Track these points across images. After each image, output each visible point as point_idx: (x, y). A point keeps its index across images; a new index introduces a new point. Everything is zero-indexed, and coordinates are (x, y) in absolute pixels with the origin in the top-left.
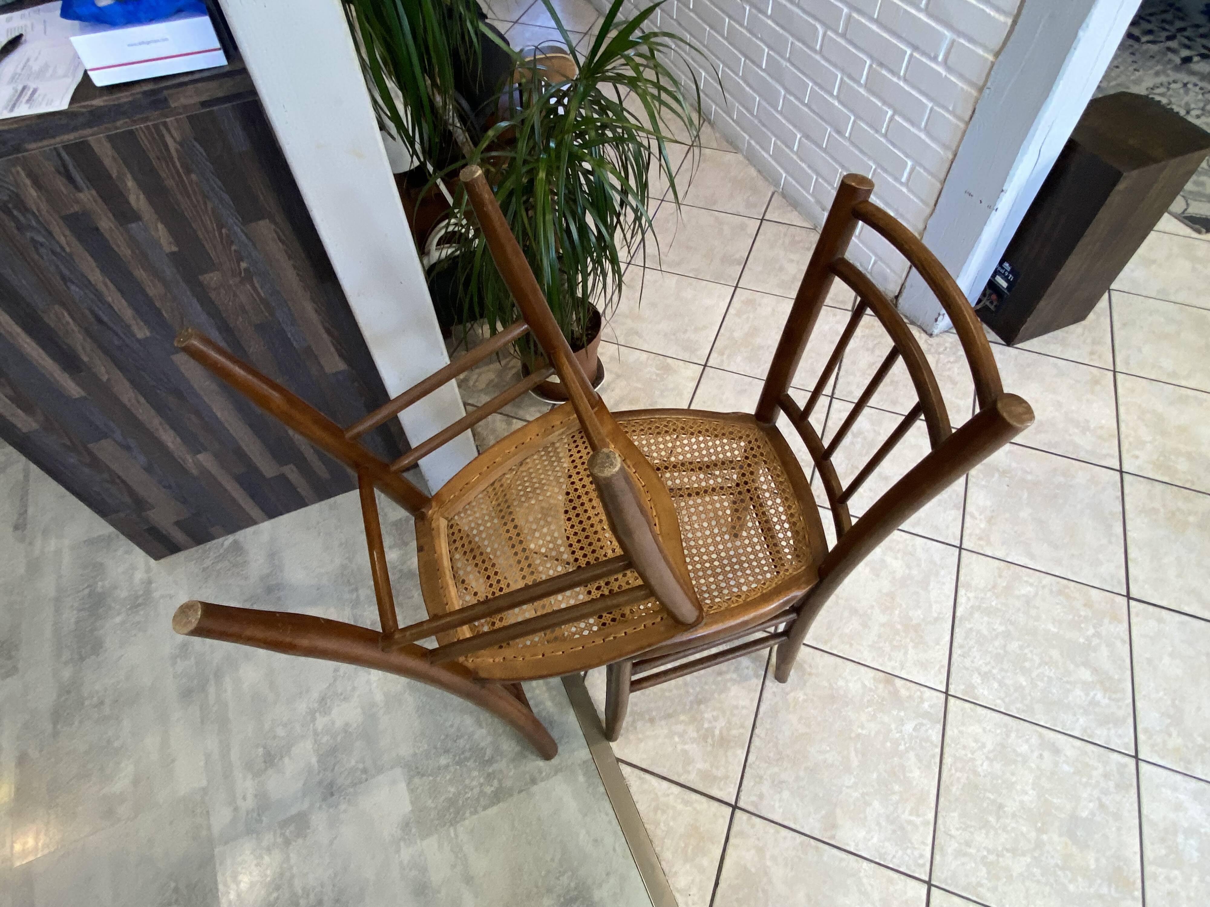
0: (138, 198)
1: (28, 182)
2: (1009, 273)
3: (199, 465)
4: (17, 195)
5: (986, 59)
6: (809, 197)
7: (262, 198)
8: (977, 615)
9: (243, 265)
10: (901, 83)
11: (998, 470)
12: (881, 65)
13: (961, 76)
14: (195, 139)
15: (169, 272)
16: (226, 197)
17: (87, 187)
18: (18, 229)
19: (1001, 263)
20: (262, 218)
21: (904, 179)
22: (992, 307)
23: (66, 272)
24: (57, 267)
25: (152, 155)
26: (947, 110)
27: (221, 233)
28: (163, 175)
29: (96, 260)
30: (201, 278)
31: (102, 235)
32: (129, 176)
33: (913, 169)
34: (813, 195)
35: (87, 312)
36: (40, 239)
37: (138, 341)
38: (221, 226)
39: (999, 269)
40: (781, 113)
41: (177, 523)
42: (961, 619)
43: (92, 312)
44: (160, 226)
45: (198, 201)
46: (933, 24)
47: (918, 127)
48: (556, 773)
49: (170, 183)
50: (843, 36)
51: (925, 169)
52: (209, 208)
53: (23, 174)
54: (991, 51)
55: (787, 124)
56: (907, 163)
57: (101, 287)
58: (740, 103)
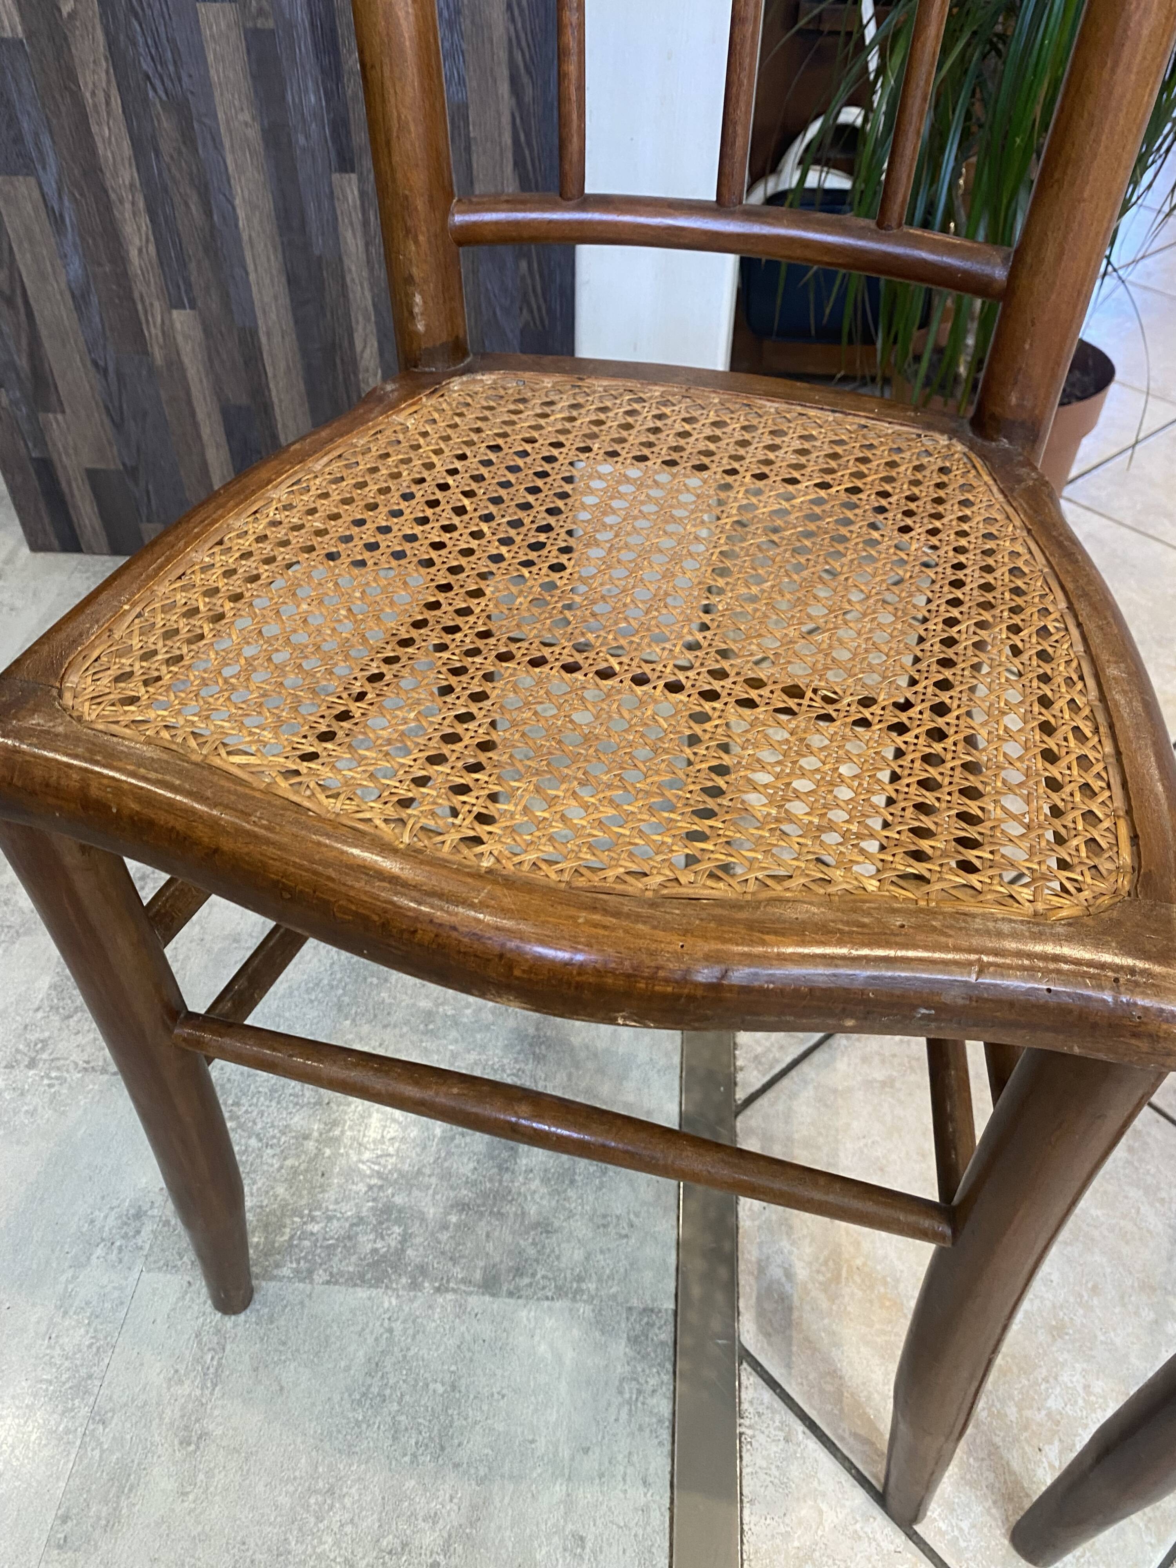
41: (92, 475)
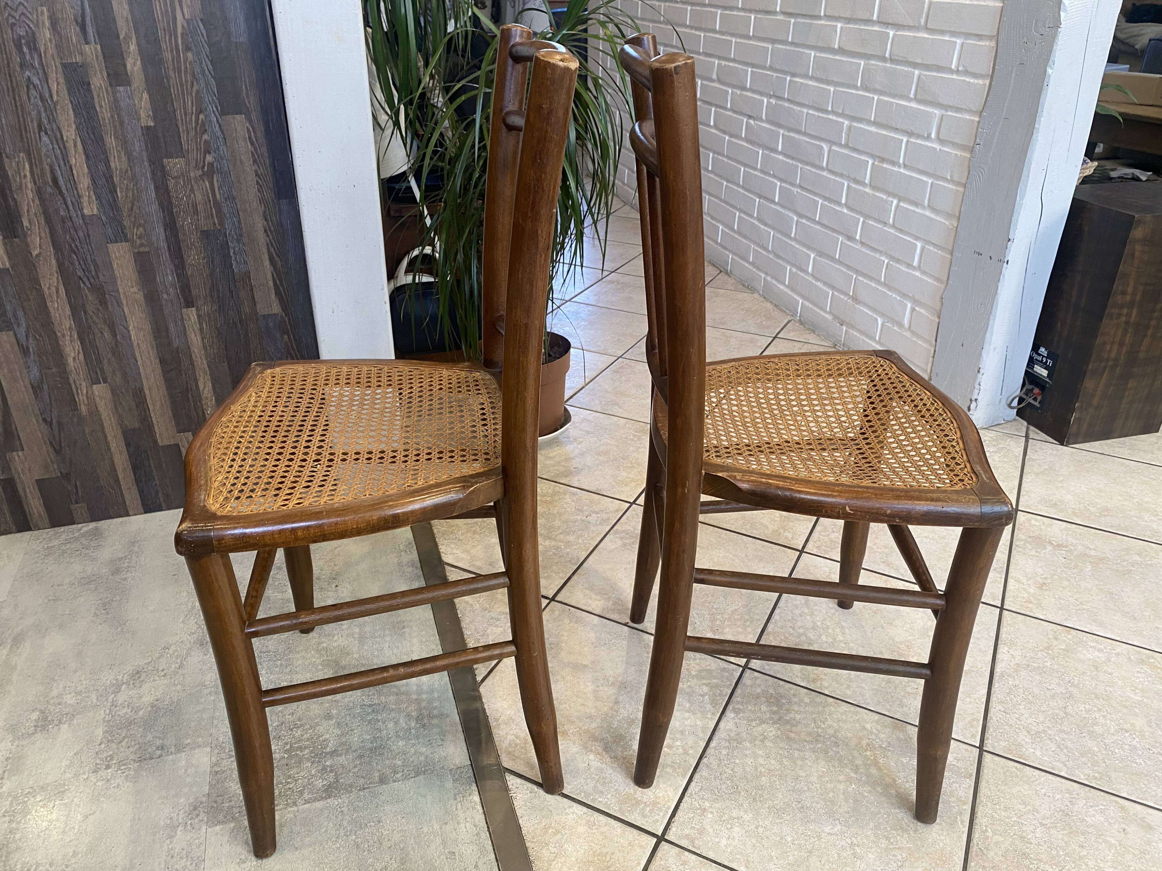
0: (135, 64)
1: (47, 24)
2: (1047, 358)
3: (90, 398)
4: (33, 33)
5: (973, 121)
6: (827, 316)
7: (244, 92)
8: (1023, 673)
9: (209, 158)
10: (902, 170)
11: (1050, 543)
12: (882, 160)
13: (954, 145)
14: (202, 20)
15: (138, 146)
16: (213, 82)
17: (95, 41)
18: (21, 66)
19: (1035, 348)
20: (240, 113)
21: (915, 263)
22: (1036, 404)
23: (45, 121)
24: (39, 113)
25: (160, 26)
26: (946, 180)
27: (197, 119)
28: (163, 46)
29: (76, 115)
30: (165, 161)
31: (89, 90)
32: (134, 40)
33: (923, 249)
34: (830, 313)
35: (47, 168)
36: (35, 80)
37: (83, 215)
38: (200, 111)
39: (1036, 356)
40: (795, 239)
42: (1002, 675)
43: (52, 171)
44: (145, 95)
45: (187, 82)
46: (922, 108)
47: (923, 207)
48: (417, 774)
49: (168, 56)
50: (846, 146)
51: (934, 245)
52: (194, 90)
53: (46, 14)
54: (976, 112)
55: (801, 248)
56: (916, 245)
57: (70, 145)
58: (755, 243)
